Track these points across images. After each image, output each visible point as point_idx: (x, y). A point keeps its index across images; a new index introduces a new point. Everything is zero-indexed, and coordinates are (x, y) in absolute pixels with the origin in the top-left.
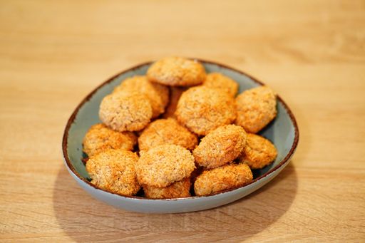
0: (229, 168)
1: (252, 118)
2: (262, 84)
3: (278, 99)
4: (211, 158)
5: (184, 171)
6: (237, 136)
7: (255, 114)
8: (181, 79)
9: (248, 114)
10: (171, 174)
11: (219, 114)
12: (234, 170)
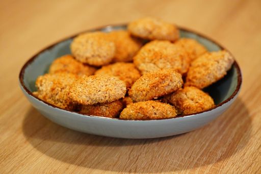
0: (150, 102)
1: (199, 73)
2: (222, 49)
3: (235, 65)
4: (139, 91)
5: (107, 95)
6: (166, 76)
7: (202, 70)
8: (150, 33)
9: (197, 70)
10: (95, 95)
11: (168, 63)
12: (153, 105)
